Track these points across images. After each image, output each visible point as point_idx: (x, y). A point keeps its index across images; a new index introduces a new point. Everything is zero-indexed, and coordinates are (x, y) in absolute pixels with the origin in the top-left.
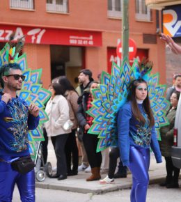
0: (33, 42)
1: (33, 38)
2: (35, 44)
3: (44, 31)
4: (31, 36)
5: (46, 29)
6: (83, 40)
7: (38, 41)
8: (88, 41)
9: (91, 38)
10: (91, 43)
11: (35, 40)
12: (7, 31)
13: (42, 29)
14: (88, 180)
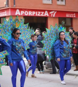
0: (52, 16)
1: (52, 15)
2: (53, 17)
3: (56, 12)
4: (51, 14)
5: (57, 11)
6: (71, 15)
7: (54, 16)
8: (74, 15)
9: (75, 14)
10: (75, 16)
11: (53, 16)
12: (42, 12)
13: (55, 11)
14: (74, 70)
